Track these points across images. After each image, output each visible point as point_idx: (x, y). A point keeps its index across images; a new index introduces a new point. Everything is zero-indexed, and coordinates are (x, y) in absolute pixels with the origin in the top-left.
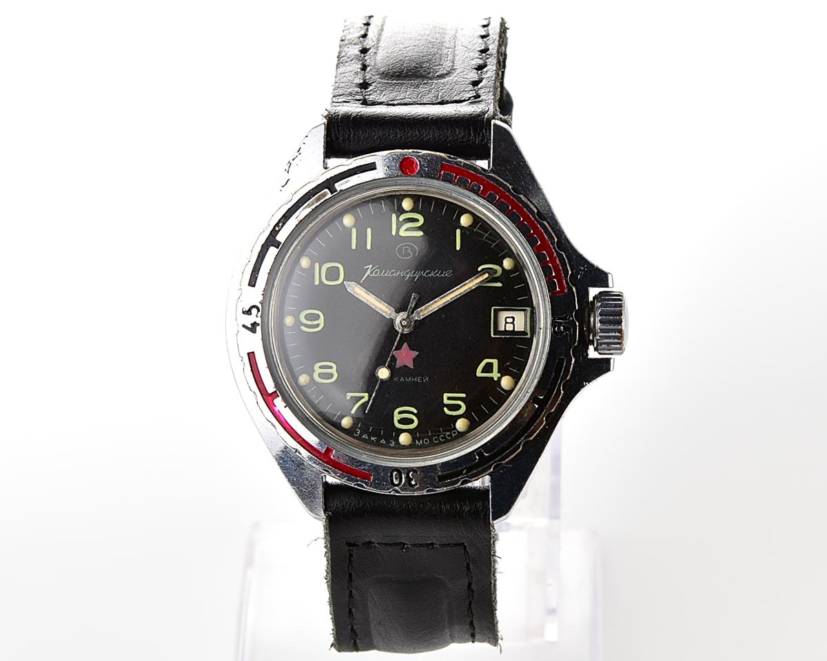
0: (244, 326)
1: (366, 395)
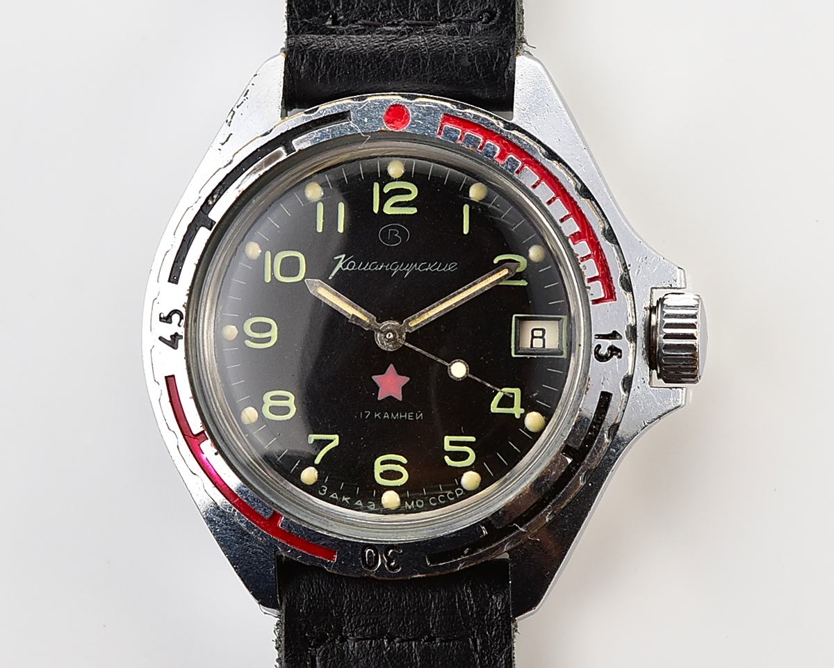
0: (160, 338)
1: (336, 438)
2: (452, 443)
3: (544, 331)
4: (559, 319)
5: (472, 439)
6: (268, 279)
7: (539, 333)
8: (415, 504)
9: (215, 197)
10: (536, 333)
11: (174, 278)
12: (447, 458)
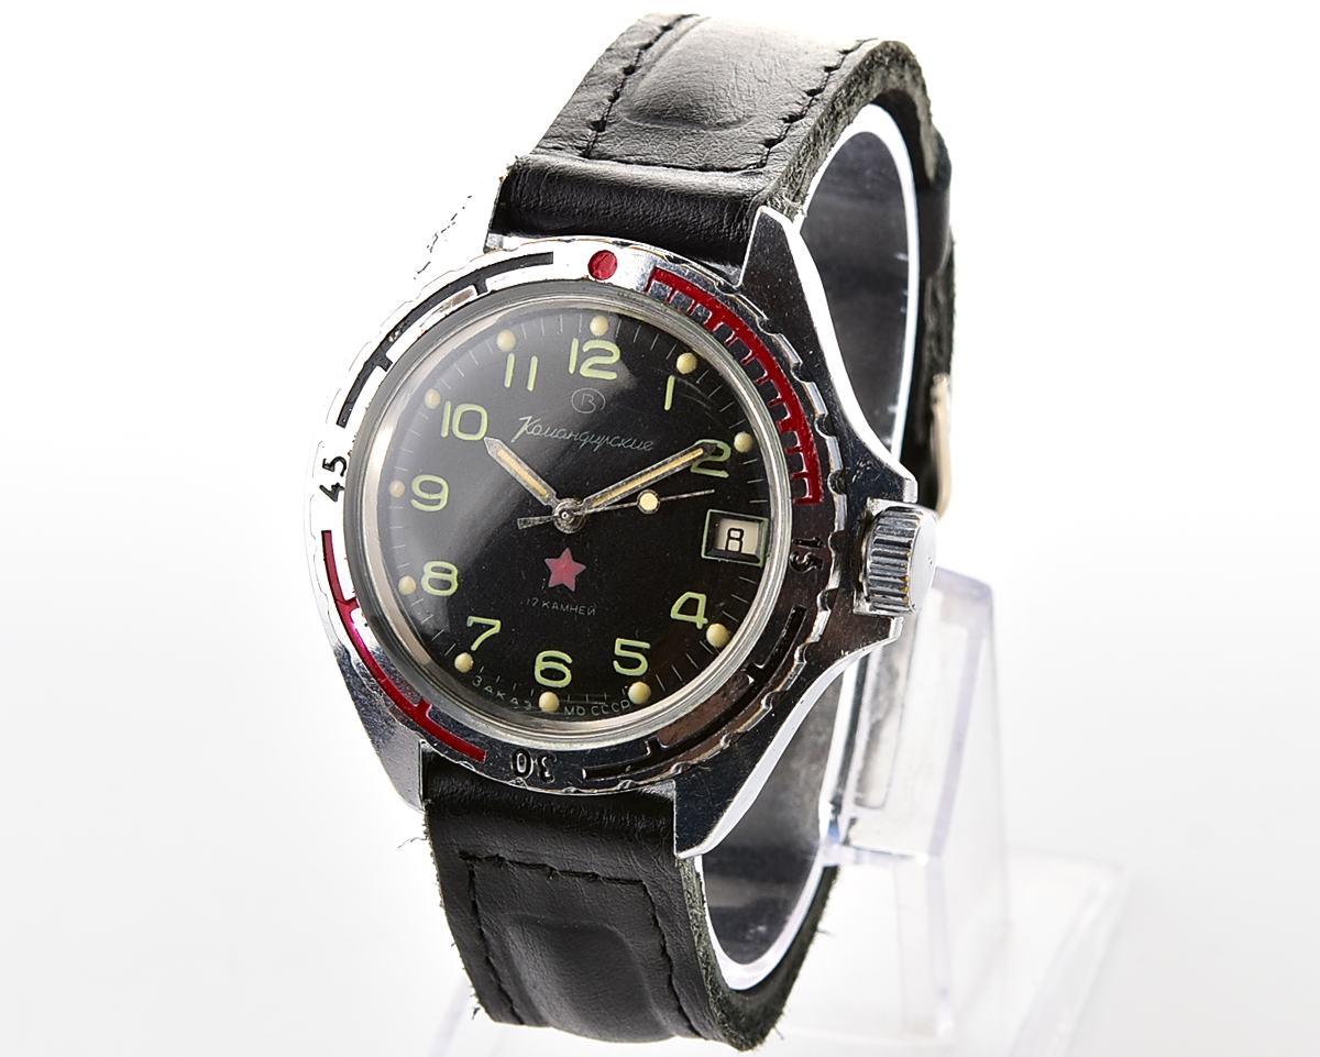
0: (322, 487)
1: (498, 623)
2: (624, 647)
3: (742, 532)
4: (760, 521)
5: (646, 645)
6: (445, 434)
7: (737, 534)
8: (575, 711)
9: (397, 333)
10: (733, 534)
11: (342, 421)
12: (615, 663)
